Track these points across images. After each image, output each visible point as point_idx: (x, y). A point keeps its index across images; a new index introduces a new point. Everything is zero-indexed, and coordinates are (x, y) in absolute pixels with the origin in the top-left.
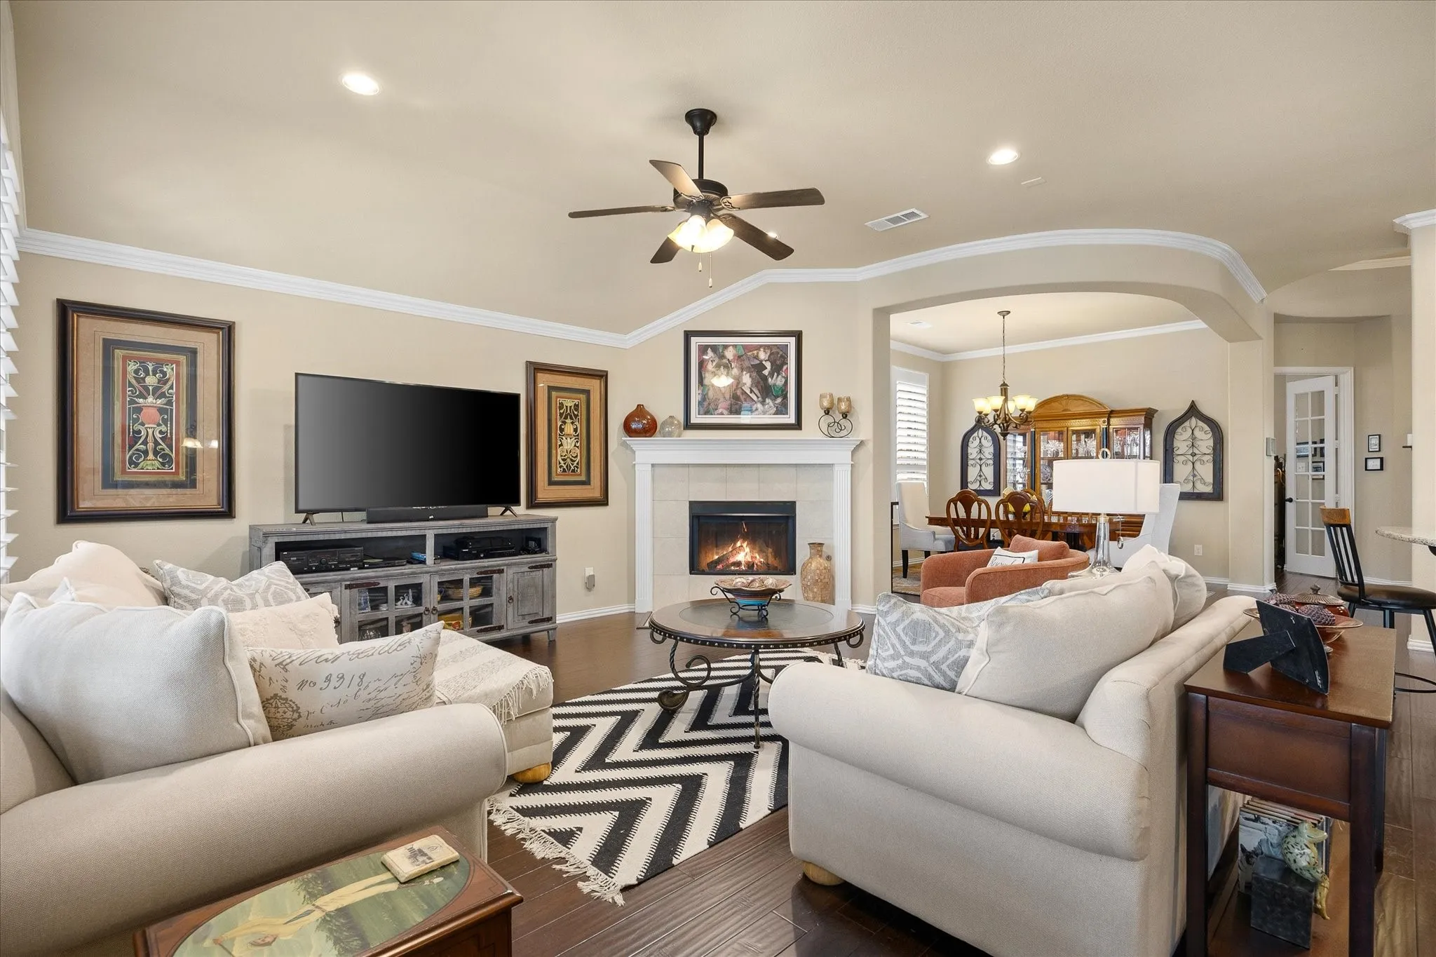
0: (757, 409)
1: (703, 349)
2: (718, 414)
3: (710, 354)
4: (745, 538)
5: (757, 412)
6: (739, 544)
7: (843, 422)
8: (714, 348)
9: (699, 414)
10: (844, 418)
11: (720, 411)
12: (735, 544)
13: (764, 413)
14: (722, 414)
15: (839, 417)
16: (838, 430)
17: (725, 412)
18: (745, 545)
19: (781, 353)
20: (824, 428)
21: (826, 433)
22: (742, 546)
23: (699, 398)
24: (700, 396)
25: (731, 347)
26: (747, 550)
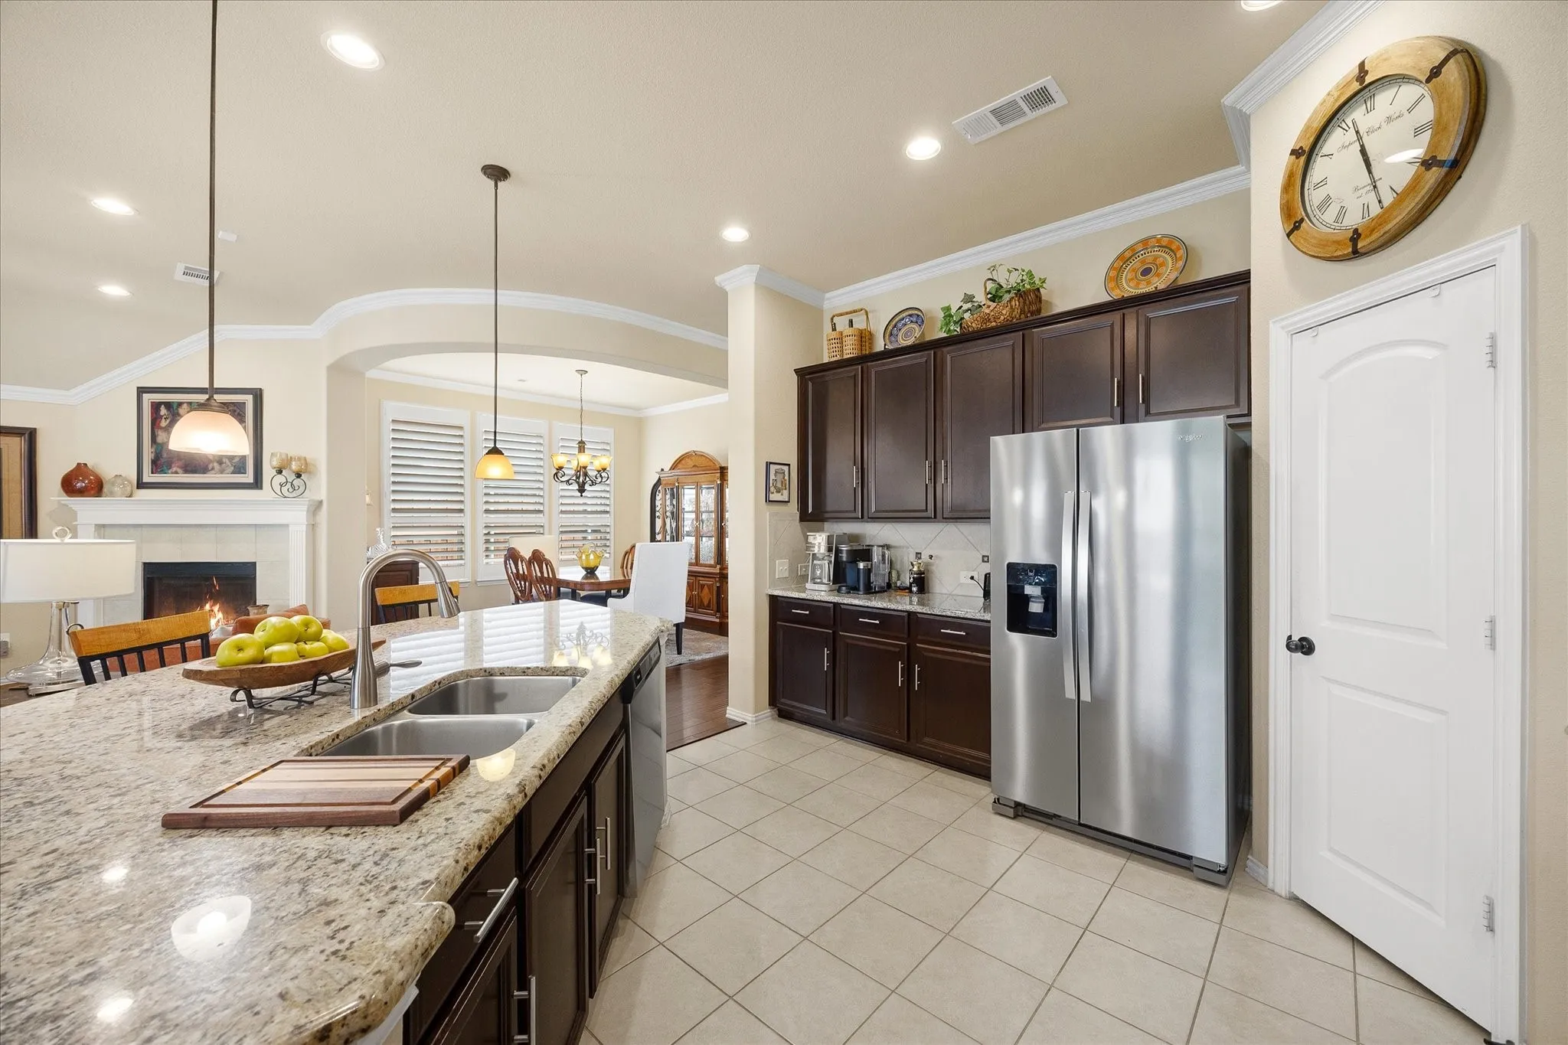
0: (213, 469)
1: (156, 407)
2: (172, 473)
3: (163, 411)
4: (215, 598)
5: (213, 472)
6: (207, 607)
7: (297, 482)
8: (168, 405)
9: (152, 473)
10: (298, 477)
11: (174, 469)
12: (202, 607)
13: (222, 472)
14: (176, 473)
15: (291, 477)
16: (291, 490)
17: (179, 470)
18: (216, 608)
19: (238, 411)
20: (277, 488)
21: (280, 494)
22: (212, 611)
23: (151, 456)
24: (153, 455)
25: (185, 405)
26: (220, 615)
